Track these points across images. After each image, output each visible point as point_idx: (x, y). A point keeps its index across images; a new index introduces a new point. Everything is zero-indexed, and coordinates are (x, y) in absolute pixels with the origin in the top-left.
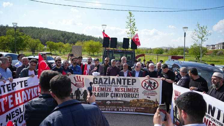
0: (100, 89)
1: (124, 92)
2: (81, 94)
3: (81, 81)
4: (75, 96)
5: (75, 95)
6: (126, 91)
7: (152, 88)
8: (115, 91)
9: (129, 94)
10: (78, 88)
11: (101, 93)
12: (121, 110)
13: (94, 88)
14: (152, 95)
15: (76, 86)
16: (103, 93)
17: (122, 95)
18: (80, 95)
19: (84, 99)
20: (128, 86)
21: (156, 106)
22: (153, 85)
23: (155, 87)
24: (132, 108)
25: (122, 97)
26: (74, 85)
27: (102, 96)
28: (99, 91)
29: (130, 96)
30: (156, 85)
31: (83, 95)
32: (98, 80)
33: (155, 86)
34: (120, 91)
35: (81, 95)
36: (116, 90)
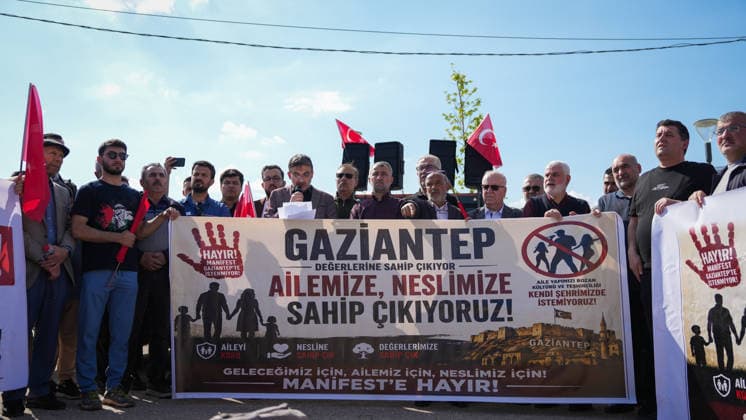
0: (319, 282)
1: (440, 292)
2: (227, 311)
3: (228, 248)
4: (200, 322)
5: (198, 317)
6: (446, 287)
7: (577, 263)
8: (395, 293)
9: (463, 302)
10: (214, 280)
11: (325, 305)
12: (425, 388)
13: (288, 278)
14: (580, 302)
15: (203, 272)
16: (334, 304)
17: (431, 311)
18: (224, 314)
19: (244, 335)
20: (458, 262)
21: (604, 357)
22: (580, 251)
23: (593, 260)
24: (482, 372)
25: (431, 319)
26: (192, 267)
27: (330, 317)
28: (318, 294)
29: (471, 313)
30: (597, 247)
31: (237, 315)
32: (310, 242)
33: (589, 253)
34: (416, 289)
35: (229, 317)
36: (398, 285)
